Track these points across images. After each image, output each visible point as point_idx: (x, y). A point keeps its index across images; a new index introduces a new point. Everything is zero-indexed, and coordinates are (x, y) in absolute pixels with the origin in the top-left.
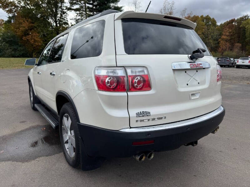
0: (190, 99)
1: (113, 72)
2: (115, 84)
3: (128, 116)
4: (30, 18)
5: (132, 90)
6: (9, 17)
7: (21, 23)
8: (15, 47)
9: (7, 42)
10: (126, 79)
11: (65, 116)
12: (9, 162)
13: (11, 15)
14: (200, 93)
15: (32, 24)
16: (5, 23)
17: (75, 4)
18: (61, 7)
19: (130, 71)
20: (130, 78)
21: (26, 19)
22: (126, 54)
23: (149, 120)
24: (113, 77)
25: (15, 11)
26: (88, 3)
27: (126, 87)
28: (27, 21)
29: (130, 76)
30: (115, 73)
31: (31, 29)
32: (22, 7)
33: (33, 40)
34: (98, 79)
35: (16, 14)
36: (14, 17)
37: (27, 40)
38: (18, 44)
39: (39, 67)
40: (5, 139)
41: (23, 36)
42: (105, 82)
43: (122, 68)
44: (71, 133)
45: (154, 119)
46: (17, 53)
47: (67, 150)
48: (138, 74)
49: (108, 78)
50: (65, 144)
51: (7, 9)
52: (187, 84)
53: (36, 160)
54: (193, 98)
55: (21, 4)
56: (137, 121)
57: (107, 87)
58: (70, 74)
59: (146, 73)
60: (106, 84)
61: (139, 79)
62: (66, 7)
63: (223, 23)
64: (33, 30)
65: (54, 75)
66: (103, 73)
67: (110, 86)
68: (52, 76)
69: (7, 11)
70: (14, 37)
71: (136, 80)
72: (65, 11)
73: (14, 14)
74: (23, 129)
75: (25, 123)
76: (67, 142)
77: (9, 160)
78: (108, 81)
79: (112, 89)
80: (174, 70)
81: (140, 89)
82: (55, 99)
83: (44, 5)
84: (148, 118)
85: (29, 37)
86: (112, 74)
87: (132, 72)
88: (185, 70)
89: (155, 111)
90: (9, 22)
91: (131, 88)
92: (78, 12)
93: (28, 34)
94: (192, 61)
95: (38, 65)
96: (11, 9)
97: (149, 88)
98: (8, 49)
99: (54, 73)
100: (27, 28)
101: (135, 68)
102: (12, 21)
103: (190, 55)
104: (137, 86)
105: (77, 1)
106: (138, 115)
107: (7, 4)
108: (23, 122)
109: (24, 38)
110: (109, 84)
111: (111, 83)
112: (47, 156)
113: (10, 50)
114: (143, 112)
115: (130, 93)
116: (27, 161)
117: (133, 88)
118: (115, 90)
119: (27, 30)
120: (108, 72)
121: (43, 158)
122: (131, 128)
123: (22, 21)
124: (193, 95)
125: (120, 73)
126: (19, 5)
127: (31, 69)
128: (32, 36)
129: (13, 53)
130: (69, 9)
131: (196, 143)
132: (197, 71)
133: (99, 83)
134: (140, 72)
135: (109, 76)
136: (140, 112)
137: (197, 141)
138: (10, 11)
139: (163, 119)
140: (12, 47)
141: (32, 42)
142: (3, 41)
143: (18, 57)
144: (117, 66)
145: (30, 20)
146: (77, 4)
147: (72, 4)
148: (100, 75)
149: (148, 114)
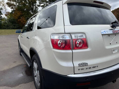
0: (112, 53)
1: (62, 37)
2: (63, 45)
3: (73, 66)
4: (21, 10)
5: (76, 49)
6: (12, 11)
7: (17, 13)
8: (15, 24)
9: (11, 22)
10: (71, 41)
11: (34, 62)
12: (4, 87)
13: (13, 10)
14: (118, 49)
15: (22, 14)
16: (10, 14)
17: (41, 3)
18: (35, 5)
19: (74, 36)
20: (74, 40)
21: (19, 11)
22: (71, 25)
23: (87, 69)
24: (63, 40)
25: (14, 8)
26: (47, 3)
27: (71, 47)
28: (20, 12)
29: (74, 39)
30: (64, 37)
31: (22, 16)
32: (17, 6)
33: (22, 21)
34: (53, 41)
35: (15, 9)
36: (14, 11)
37: (20, 21)
38: (15, 23)
39: (23, 34)
40: (4, 72)
41: (18, 19)
42: (57, 43)
43: (68, 34)
44: (37, 72)
45: (90, 68)
46: (15, 27)
47: (36, 81)
48: (79, 38)
49: (59, 41)
50: (35, 77)
51: (11, 7)
52: (110, 44)
53: (19, 86)
54: (114, 52)
55: (17, 5)
56: (79, 70)
57: (59, 46)
58: (36, 38)
59: (84, 37)
60: (58, 45)
61: (80, 41)
62: (37, 5)
63: (114, 10)
64: (22, 17)
65: (29, 38)
66: (56, 37)
67: (60, 46)
68: (28, 39)
69: (11, 8)
70: (14, 20)
71: (78, 42)
72: (37, 7)
73: (14, 9)
74: (14, 66)
75: (16, 63)
76: (36, 76)
77: (5, 85)
78: (59, 43)
79: (62, 48)
80: (102, 35)
81: (81, 48)
82: (29, 52)
83: (27, 5)
84: (87, 67)
85: (20, 20)
86: (62, 38)
87: (75, 36)
88: (109, 35)
89: (91, 62)
90: (12, 13)
91: (74, 47)
92: (43, 7)
93: (21, 18)
94: (112, 29)
95: (22, 33)
96: (13, 7)
97: (86, 47)
98: (11, 26)
99: (29, 37)
100: (19, 15)
101: (77, 34)
102: (13, 12)
103: (111, 25)
104: (78, 46)
105: (43, 2)
106: (80, 65)
107: (11, 5)
108: (15, 62)
109: (18, 20)
110: (60, 45)
111: (62, 44)
112: (25, 83)
113: (12, 26)
114: (83, 63)
115: (74, 51)
116: (14, 87)
117: (76, 47)
118: (63, 48)
119: (19, 16)
120: (59, 37)
121: (23, 84)
122: (75, 74)
123: (17, 12)
124: (114, 50)
125: (67, 37)
126: (16, 5)
127: (19, 34)
128: (22, 19)
129: (13, 27)
130: (39, 6)
131: (115, 81)
132: (115, 35)
133: (54, 43)
134: (80, 36)
135: (60, 40)
136: (81, 63)
137: (116, 80)
138: (12, 8)
139: (96, 67)
140: (13, 24)
141: (22, 22)
142: (9, 22)
143: (16, 29)
144: (65, 33)
145: (21, 11)
146: (42, 3)
147: (40, 3)
148: (54, 39)
149: (86, 64)
